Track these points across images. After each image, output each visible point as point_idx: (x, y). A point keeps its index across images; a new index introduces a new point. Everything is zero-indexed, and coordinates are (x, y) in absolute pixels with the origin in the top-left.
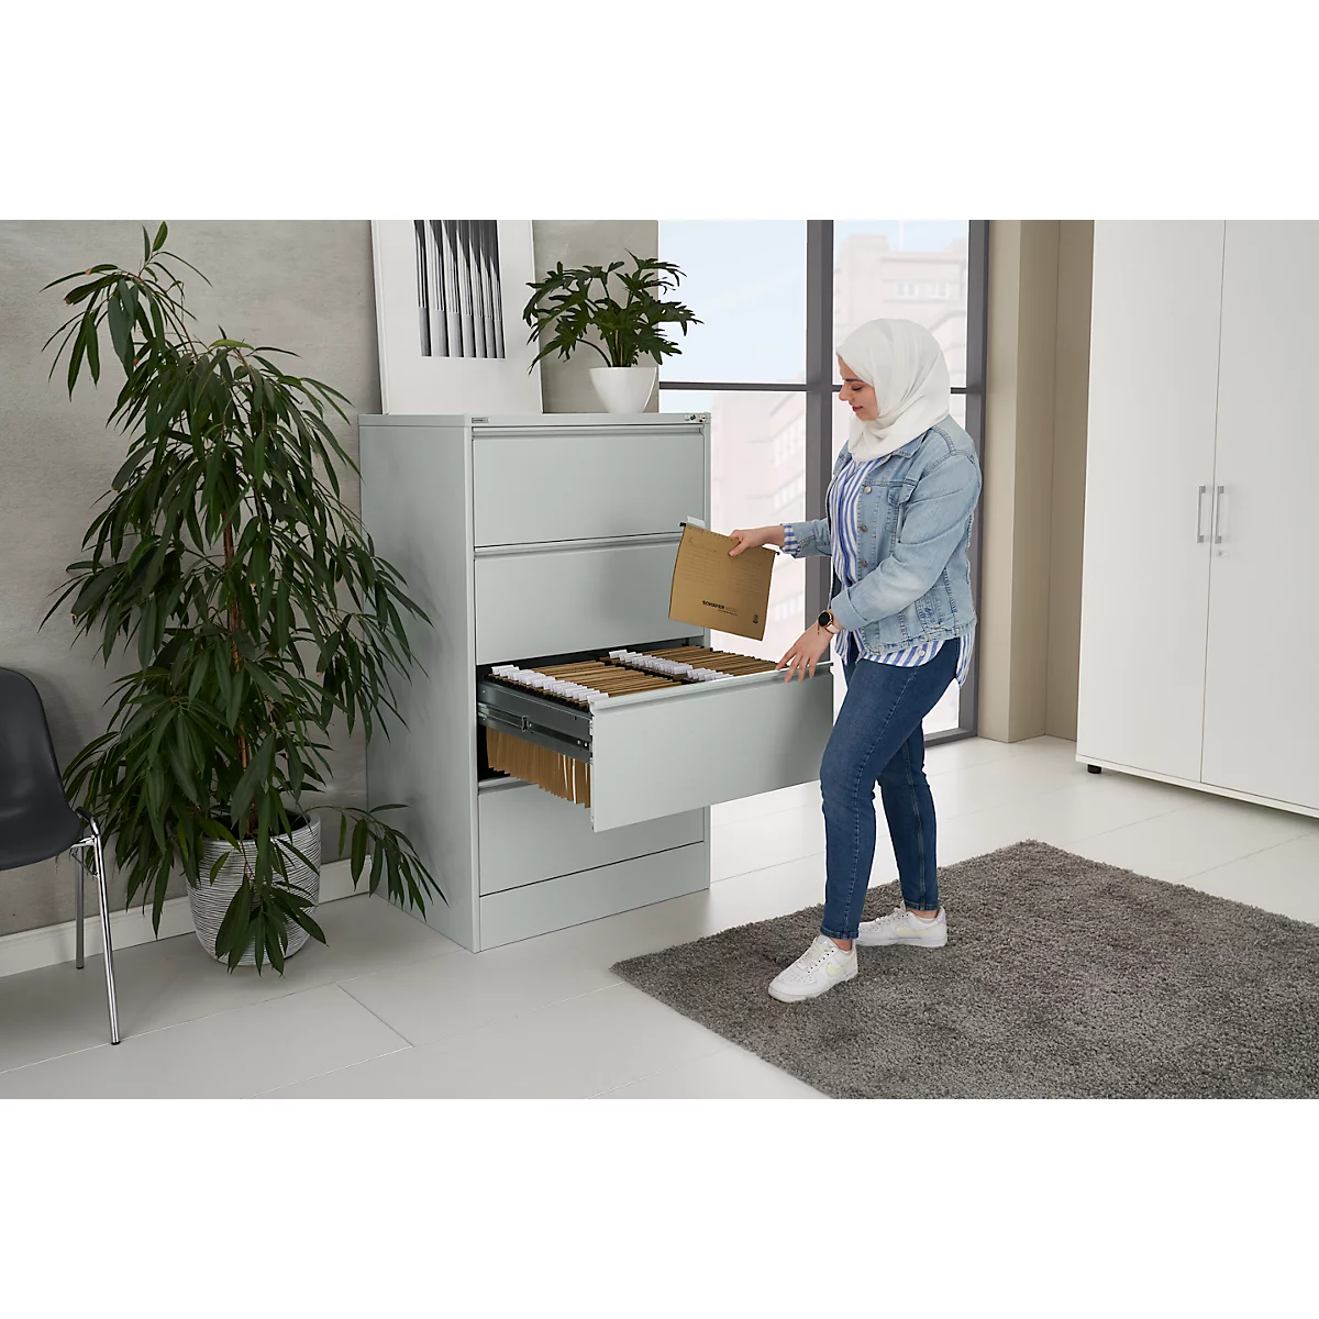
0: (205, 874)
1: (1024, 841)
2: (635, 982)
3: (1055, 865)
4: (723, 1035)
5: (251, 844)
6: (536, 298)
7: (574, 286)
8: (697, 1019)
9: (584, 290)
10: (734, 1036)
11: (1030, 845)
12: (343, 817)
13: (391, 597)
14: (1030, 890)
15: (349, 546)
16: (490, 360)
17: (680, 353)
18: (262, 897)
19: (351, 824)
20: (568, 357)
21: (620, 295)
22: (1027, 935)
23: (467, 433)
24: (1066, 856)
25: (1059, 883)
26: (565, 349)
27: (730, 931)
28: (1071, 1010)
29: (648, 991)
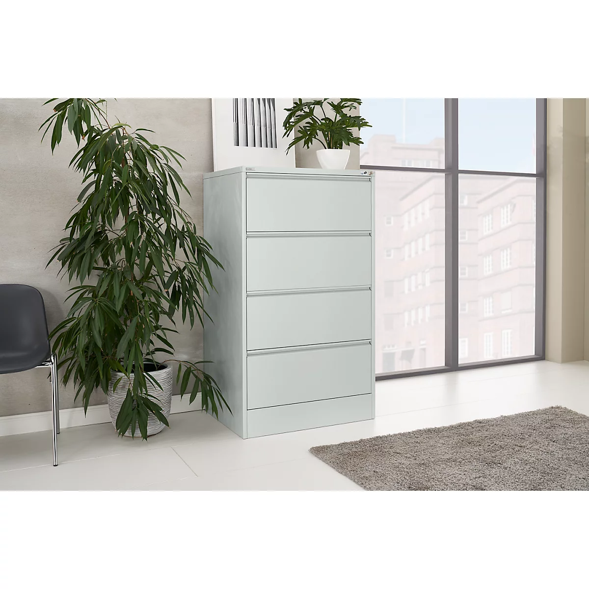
0: (111, 388)
1: (553, 406)
2: (319, 456)
3: (569, 417)
4: (357, 483)
5: (132, 375)
6: (290, 117)
7: (307, 110)
8: (346, 475)
9: (312, 111)
10: (362, 484)
11: (557, 408)
12: (180, 365)
13: (206, 257)
14: (550, 428)
15: (186, 230)
16: (269, 148)
17: (363, 143)
18: (137, 401)
19: (184, 369)
20: (308, 148)
21: (331, 114)
22: (541, 449)
23: (244, 176)
24: (576, 414)
25: (568, 426)
26: (306, 143)
27: (377, 437)
28: (555, 485)
29: (325, 461)
